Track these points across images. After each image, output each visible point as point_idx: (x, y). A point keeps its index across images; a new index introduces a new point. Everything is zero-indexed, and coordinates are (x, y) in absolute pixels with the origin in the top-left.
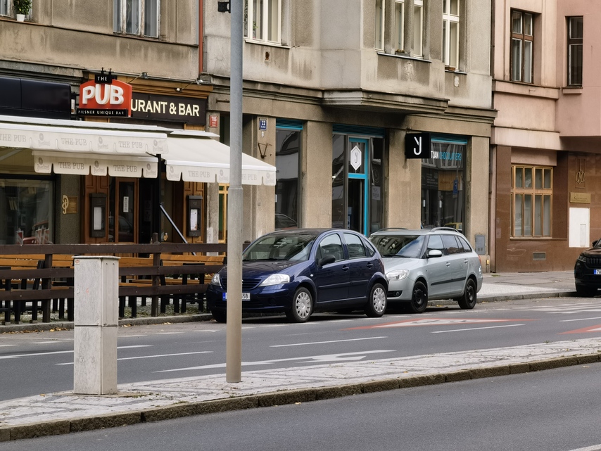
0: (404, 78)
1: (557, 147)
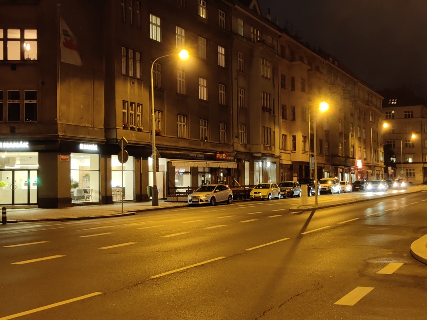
0: (268, 150)
1: (291, 164)
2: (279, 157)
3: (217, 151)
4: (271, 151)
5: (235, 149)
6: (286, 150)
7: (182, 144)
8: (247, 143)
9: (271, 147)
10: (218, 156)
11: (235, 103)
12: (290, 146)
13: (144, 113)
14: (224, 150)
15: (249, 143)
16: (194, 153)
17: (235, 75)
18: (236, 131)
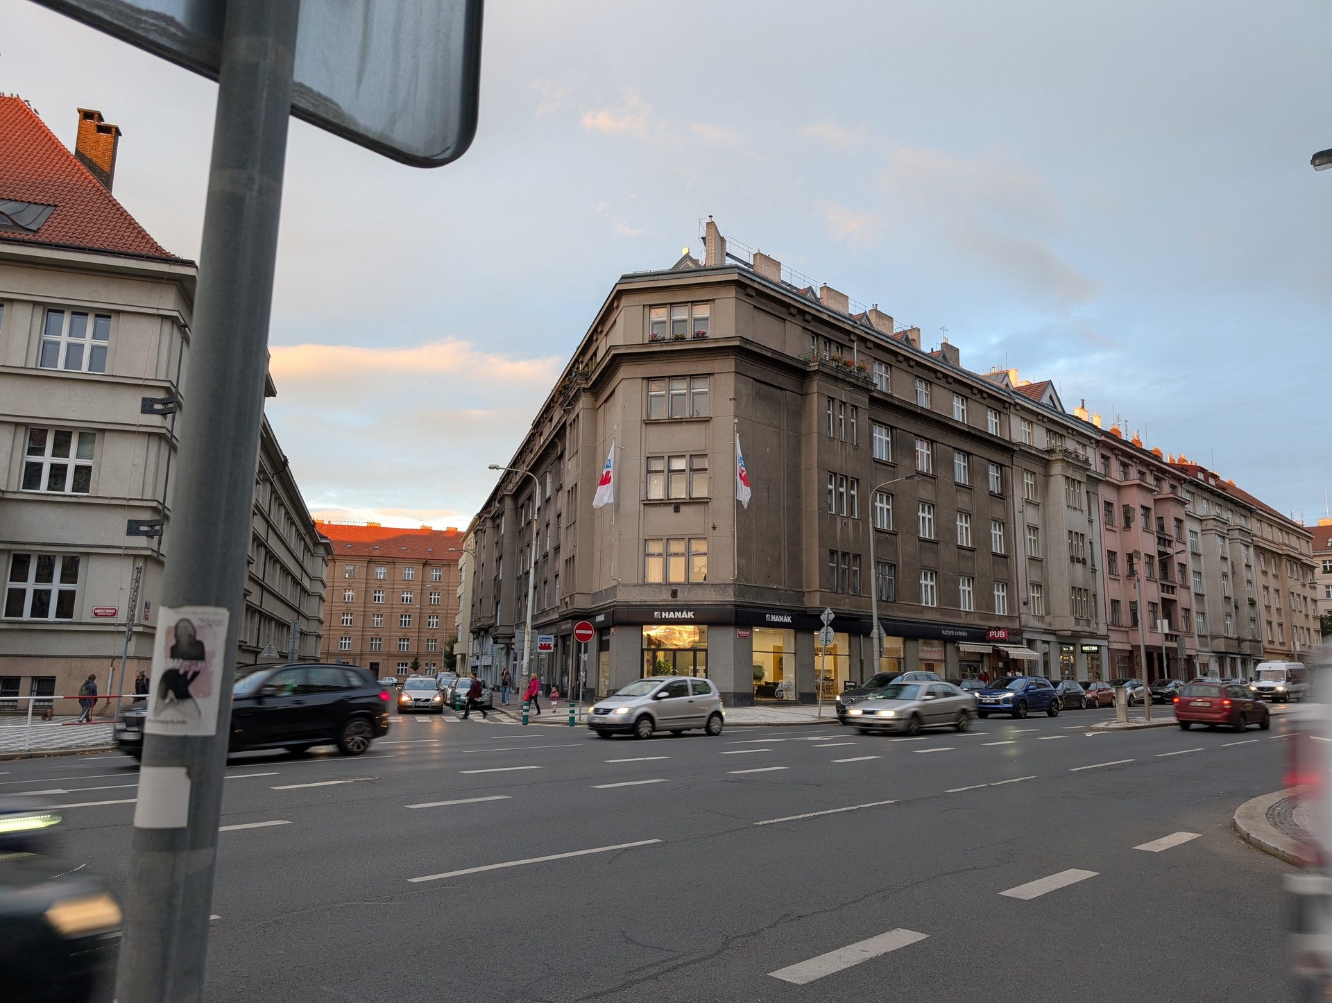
1: (1130, 649)
2: (1106, 638)
3: (989, 627)
4: (1089, 626)
5: (1023, 623)
6: (1119, 626)
7: (929, 617)
8: (1044, 614)
9: (1088, 621)
10: (991, 635)
11: (1020, 550)
12: (1125, 618)
13: (862, 568)
14: (1001, 625)
15: (1048, 613)
16: (950, 630)
17: (1018, 506)
18: (1023, 595)
